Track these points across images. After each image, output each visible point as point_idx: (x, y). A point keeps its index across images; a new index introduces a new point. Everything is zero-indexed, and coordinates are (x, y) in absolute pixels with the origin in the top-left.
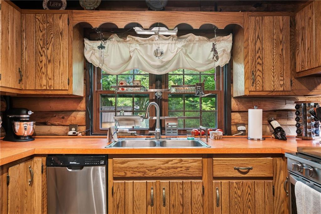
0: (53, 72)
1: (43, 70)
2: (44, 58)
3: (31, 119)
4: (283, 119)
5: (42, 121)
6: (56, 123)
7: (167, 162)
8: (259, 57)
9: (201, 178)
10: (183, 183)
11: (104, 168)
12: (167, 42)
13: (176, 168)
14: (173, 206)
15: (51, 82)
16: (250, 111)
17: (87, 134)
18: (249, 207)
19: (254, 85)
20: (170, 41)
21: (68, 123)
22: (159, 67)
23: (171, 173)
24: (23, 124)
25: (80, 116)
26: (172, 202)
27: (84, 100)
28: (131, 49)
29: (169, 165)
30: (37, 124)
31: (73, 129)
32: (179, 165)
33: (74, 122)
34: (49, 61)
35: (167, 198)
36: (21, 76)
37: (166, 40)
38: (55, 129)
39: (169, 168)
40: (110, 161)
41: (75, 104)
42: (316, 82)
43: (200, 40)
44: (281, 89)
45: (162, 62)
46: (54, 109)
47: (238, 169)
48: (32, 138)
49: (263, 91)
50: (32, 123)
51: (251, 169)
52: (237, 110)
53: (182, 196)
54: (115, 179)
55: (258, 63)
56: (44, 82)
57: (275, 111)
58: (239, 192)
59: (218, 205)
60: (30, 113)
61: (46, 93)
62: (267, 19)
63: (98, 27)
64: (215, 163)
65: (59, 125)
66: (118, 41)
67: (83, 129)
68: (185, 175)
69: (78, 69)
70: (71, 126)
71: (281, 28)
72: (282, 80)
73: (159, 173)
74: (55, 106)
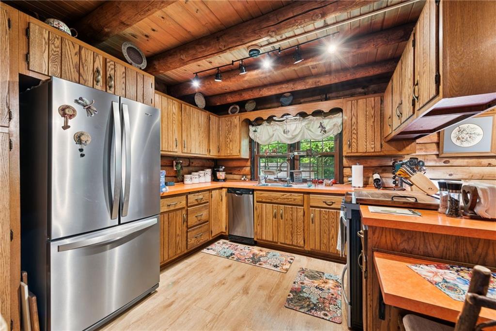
0: (232, 146)
1: (228, 146)
2: (228, 140)
3: (224, 171)
4: (387, 173)
5: (230, 172)
6: (236, 173)
7: (283, 195)
8: (354, 129)
9: (303, 206)
10: (292, 208)
11: (252, 196)
12: (296, 122)
13: (288, 199)
14: (287, 220)
15: (232, 152)
16: (353, 167)
17: (251, 180)
18: (333, 227)
19: (350, 149)
20: (298, 122)
21: (242, 173)
22: (291, 139)
23: (285, 201)
24: (221, 173)
25: (247, 169)
26: (286, 218)
27: (249, 161)
28: (274, 129)
29: (285, 197)
30: (226, 174)
31: (244, 177)
32: (290, 197)
33: (244, 173)
34: (231, 141)
35: (283, 214)
36: (219, 149)
37: (295, 121)
38: (236, 177)
39: (284, 199)
40: (255, 192)
41: (245, 163)
42: (405, 143)
43: (317, 119)
44: (373, 151)
45: (292, 135)
46: (235, 166)
47: (325, 202)
48: (225, 180)
49: (357, 152)
50: (224, 173)
51: (335, 203)
52: (347, 166)
53: (292, 214)
54: (257, 202)
55: (354, 133)
56: (229, 152)
57: (381, 167)
58: (326, 217)
59: (313, 223)
60: (223, 167)
61: (229, 157)
62: (361, 101)
63: (253, 120)
64: (311, 197)
65: (238, 174)
66: (267, 125)
67: (249, 177)
68: (293, 203)
69: (245, 143)
70: (243, 175)
71: (373, 106)
72: (372, 144)
73: (279, 201)
74: (235, 164)
